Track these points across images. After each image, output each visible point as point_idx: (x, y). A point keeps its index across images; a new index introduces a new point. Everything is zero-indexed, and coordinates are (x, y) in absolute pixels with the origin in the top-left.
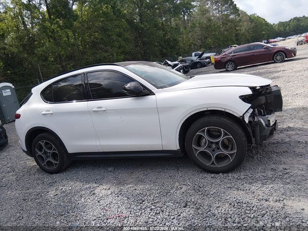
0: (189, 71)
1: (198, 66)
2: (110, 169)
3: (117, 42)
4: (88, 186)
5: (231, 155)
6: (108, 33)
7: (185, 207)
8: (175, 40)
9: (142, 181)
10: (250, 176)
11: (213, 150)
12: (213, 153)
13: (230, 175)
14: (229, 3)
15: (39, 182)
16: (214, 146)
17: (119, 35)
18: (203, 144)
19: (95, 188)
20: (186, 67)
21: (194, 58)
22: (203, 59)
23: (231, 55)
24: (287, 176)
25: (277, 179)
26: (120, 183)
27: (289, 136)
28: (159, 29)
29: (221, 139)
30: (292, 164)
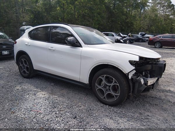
0: (133, 42)
1: (140, 41)
2: (52, 84)
3: (96, 17)
4: (36, 89)
5: (116, 96)
6: (92, 11)
7: (74, 118)
8: (132, 23)
9: (63, 96)
10: (124, 112)
11: (107, 90)
12: (106, 91)
13: (112, 108)
14: (172, 8)
15: (16, 80)
16: (108, 88)
17: (99, 14)
18: (102, 84)
19: (38, 92)
20: (132, 40)
21: (139, 36)
22: (144, 38)
23: (160, 38)
24: (146, 120)
25: (138, 120)
26: (52, 93)
27: (166, 96)
28: (123, 14)
29: (112, 84)
30: (155, 114)
